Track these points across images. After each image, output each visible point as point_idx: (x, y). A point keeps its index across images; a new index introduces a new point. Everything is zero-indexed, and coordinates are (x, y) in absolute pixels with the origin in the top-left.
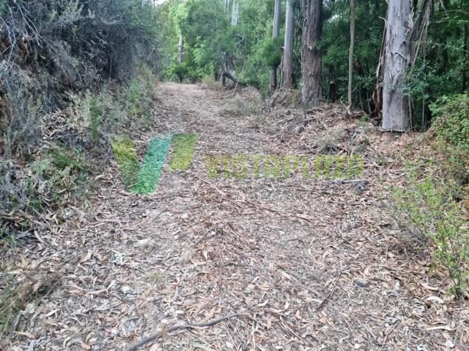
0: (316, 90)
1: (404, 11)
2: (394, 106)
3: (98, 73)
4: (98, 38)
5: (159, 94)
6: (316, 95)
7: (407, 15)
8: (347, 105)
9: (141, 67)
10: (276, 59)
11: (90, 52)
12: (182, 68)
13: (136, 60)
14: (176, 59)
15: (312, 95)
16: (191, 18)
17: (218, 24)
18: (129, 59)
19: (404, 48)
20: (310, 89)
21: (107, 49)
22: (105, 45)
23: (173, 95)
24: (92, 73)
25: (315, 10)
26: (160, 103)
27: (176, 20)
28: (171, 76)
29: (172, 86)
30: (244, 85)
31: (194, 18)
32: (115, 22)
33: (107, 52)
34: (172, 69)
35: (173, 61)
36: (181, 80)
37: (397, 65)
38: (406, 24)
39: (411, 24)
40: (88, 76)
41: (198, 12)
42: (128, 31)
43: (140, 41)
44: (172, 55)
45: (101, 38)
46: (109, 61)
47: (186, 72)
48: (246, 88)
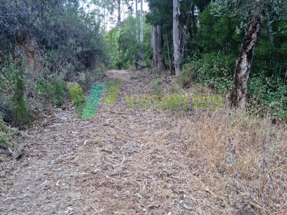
0: (163, 66)
1: (177, 40)
2: (177, 69)
3: (84, 66)
4: (83, 54)
5: (107, 74)
6: (163, 68)
7: (178, 41)
8: (169, 70)
9: (99, 63)
10: (151, 56)
11: (81, 59)
12: (120, 63)
13: (97, 61)
14: (117, 58)
15: (162, 68)
16: (120, 41)
17: (131, 42)
18: (94, 60)
19: (178, 51)
20: (161, 66)
21: (87, 58)
22: (86, 56)
23: (113, 74)
24: (83, 66)
25: (160, 38)
26: (107, 77)
27: (116, 40)
28: (115, 67)
29: (114, 71)
30: (144, 67)
31: (121, 41)
32: (89, 49)
33: (87, 59)
34: (115, 63)
35: (115, 59)
36: (120, 69)
37: (177, 56)
38: (178, 44)
39: (179, 44)
40: (82, 67)
41: (122, 38)
42: (94, 51)
43: (98, 54)
44: (115, 56)
45: (84, 54)
46: (88, 62)
47: (122, 64)
48: (145, 69)
